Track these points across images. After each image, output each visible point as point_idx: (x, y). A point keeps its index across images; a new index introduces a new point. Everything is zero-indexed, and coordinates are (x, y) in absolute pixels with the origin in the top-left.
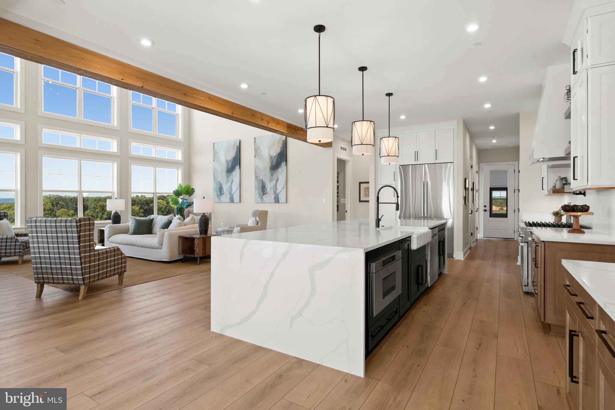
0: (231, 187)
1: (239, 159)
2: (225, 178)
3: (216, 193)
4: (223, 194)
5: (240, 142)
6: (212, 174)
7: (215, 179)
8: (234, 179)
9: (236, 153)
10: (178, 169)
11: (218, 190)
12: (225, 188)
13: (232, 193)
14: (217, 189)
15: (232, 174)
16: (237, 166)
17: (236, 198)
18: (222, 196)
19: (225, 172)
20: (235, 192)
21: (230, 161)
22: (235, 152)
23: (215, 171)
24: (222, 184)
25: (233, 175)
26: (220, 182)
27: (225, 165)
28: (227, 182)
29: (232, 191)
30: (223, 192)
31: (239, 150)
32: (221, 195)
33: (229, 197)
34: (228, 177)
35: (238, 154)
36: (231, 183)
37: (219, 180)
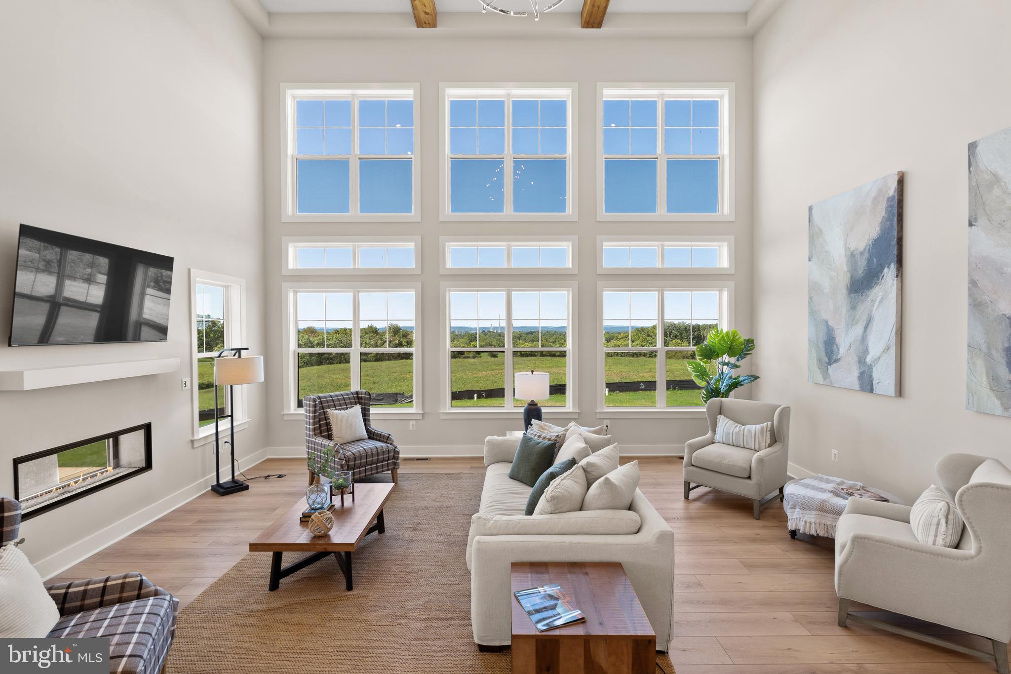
0: (864, 339)
1: (895, 242)
2: (844, 310)
3: (815, 355)
4: (836, 361)
5: (901, 182)
6: (806, 300)
7: (812, 313)
8: (877, 315)
9: (882, 223)
10: (721, 291)
11: (821, 346)
12: (845, 341)
13: (869, 359)
14: (820, 344)
15: (867, 296)
16: (889, 267)
17: (884, 378)
18: (834, 365)
19: (845, 291)
20: (879, 358)
21: (862, 253)
22: (880, 220)
23: (814, 289)
24: (833, 330)
25: (873, 301)
26: (827, 322)
27: (845, 268)
28: (852, 322)
29: (868, 353)
30: (838, 353)
31: (895, 211)
32: (829, 364)
33: (856, 373)
34: (853, 308)
35: (892, 225)
36: (866, 327)
37: (825, 315)
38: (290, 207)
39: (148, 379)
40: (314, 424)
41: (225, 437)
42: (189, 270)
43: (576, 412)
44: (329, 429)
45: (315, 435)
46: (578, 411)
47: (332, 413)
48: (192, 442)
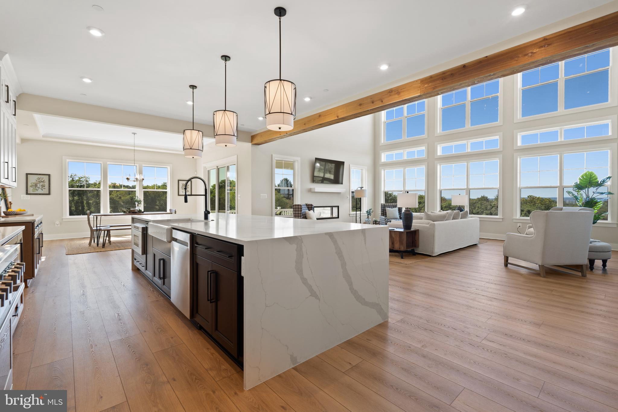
38: (383, 140)
39: (339, 193)
40: (381, 212)
41: (358, 215)
42: (350, 165)
43: (501, 218)
44: (386, 214)
45: (381, 215)
46: (502, 217)
47: (387, 209)
48: (350, 214)
